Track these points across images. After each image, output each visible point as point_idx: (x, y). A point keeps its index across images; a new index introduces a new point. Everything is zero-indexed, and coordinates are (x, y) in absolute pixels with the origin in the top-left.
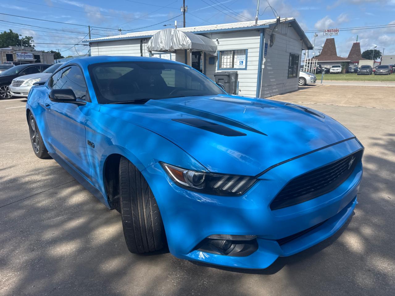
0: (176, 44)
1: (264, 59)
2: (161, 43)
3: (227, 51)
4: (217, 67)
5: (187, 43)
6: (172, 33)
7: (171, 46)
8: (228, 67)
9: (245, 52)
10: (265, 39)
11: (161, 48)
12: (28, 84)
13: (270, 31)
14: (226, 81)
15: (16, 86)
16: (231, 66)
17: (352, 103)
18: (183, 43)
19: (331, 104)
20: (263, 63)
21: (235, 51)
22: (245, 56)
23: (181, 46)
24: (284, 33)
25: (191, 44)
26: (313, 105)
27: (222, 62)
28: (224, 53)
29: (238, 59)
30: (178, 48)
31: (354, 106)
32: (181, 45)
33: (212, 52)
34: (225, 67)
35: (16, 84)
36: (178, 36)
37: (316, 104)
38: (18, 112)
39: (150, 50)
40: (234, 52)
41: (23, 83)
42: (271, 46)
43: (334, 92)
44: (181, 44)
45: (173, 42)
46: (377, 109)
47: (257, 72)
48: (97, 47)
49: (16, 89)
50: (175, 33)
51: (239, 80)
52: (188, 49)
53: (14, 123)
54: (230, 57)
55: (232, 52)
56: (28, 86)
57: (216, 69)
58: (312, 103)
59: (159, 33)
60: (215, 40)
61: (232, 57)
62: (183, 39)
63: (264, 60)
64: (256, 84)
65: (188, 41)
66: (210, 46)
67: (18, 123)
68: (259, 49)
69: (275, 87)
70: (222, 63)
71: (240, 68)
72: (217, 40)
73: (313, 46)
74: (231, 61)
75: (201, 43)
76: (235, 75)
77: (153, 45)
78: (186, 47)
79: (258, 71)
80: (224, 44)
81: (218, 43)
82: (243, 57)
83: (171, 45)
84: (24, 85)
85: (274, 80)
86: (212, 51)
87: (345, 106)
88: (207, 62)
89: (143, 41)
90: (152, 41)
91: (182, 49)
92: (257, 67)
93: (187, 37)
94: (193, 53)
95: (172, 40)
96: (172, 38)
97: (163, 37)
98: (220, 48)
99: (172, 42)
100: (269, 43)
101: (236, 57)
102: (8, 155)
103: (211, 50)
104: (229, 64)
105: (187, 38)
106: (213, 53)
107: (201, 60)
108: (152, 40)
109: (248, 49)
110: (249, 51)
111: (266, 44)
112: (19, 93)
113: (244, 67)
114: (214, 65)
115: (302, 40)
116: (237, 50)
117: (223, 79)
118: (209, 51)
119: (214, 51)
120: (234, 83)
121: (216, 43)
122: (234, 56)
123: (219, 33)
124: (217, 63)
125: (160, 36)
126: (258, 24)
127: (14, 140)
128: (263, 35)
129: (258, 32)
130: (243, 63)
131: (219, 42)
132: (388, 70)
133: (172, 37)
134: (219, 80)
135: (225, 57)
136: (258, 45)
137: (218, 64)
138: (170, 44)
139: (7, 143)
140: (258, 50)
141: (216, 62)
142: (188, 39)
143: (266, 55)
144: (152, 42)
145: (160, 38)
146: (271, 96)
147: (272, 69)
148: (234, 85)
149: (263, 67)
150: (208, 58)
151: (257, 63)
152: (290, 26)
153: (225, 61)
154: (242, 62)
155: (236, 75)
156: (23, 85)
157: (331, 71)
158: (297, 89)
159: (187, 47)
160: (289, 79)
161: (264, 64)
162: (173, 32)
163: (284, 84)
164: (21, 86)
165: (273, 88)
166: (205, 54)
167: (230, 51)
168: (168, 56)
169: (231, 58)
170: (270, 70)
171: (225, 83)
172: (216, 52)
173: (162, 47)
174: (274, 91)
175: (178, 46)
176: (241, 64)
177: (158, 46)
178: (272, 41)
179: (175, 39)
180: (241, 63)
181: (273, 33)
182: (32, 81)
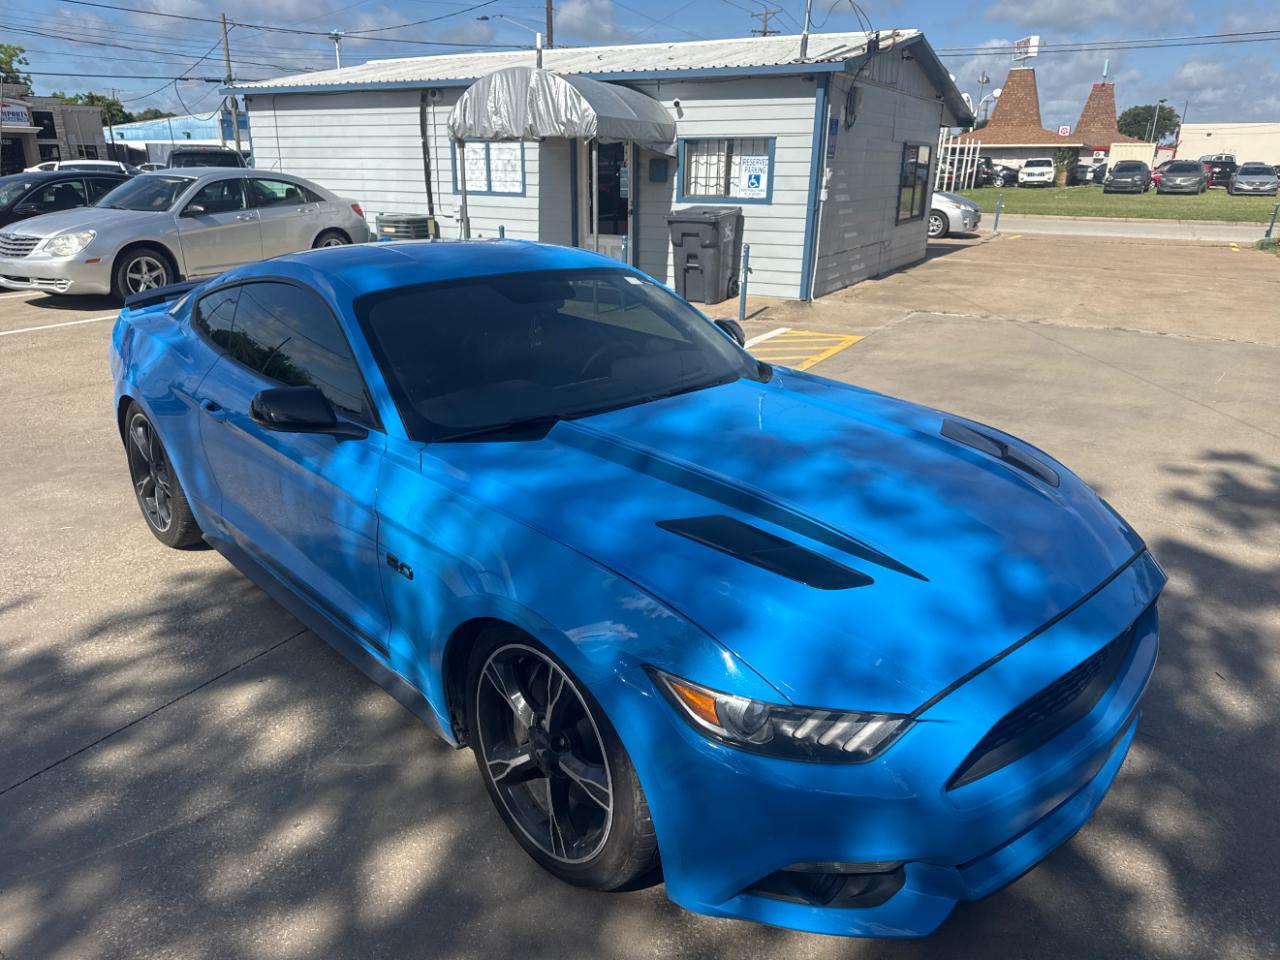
0: (545, 117)
1: (828, 170)
2: (496, 115)
3: (708, 141)
4: (675, 192)
5: (580, 115)
6: (533, 83)
7: (528, 127)
8: (712, 191)
9: (766, 145)
10: (830, 107)
11: (495, 130)
12: (53, 248)
13: (845, 80)
14: (707, 242)
15: (12, 255)
16: (722, 189)
17: (1094, 314)
18: (569, 117)
19: (1031, 317)
20: (824, 184)
21: (735, 142)
22: (767, 158)
23: (562, 128)
24: (889, 81)
25: (595, 121)
26: (978, 321)
27: (693, 175)
28: (699, 146)
29: (743, 168)
30: (554, 133)
31: (1101, 327)
32: (563, 124)
33: (662, 143)
34: (701, 191)
35: (13, 250)
36: (554, 92)
37: (987, 317)
38: (36, 350)
39: (459, 135)
40: (731, 146)
41: (35, 244)
42: (848, 126)
43: (1038, 269)
44: (564, 119)
45: (536, 112)
46: (1170, 338)
47: (803, 211)
48: (272, 113)
49: (12, 264)
50: (543, 85)
51: (746, 238)
52: (587, 138)
53: (36, 400)
54: (719, 161)
55: (726, 143)
56: (55, 255)
57: (674, 199)
58: (976, 314)
59: (486, 80)
60: (668, 104)
61: (723, 159)
62: (569, 104)
63: (827, 174)
64: (799, 252)
65: (586, 111)
66: (653, 124)
67: (51, 399)
68: (811, 138)
69: (858, 257)
70: (693, 180)
71: (751, 196)
72: (677, 104)
73: (975, 115)
74: (722, 174)
75: (628, 117)
76: (735, 220)
77: (470, 121)
78: (580, 131)
79: (808, 210)
80: (698, 118)
81: (681, 114)
82: (760, 163)
83: (530, 121)
84: (42, 254)
85: (855, 234)
86: (661, 139)
87: (1076, 326)
88: (645, 174)
89: (429, 98)
90: (465, 108)
91: (566, 135)
92: (804, 197)
93: (581, 98)
94: (603, 150)
95: (532, 107)
96: (532, 100)
97: (502, 96)
98: (685, 130)
99: (533, 114)
100: (842, 118)
101: (736, 159)
102: (62, 533)
103: (656, 134)
104: (713, 182)
105: (583, 100)
106: (663, 146)
107: (625, 166)
108: (466, 103)
109: (775, 138)
110: (779, 142)
111: (834, 123)
112: (26, 279)
113: (763, 195)
114: (668, 185)
115: (942, 99)
116: (742, 139)
117: (697, 235)
118: (652, 140)
119: (668, 139)
120: (731, 247)
121: (674, 112)
122: (731, 157)
123: (682, 82)
124: (676, 179)
125: (492, 90)
126: (808, 56)
127: (60, 474)
128: (826, 93)
129: (808, 83)
130: (758, 182)
131: (683, 110)
132: (1198, 179)
133: (532, 95)
134: (684, 238)
135: (703, 159)
136: (809, 126)
137: (678, 182)
138: (526, 119)
139: (41, 486)
140: (809, 141)
141: (674, 176)
142: (585, 104)
143: (832, 158)
144: (465, 111)
145: (490, 98)
146: (846, 287)
147: (848, 199)
148: (730, 252)
149: (823, 195)
150: (645, 162)
151: (805, 183)
152: (908, 58)
153: (702, 173)
154: (757, 178)
155: (739, 220)
156: (36, 252)
157: (1023, 177)
158: (922, 254)
159: (583, 132)
160: (899, 227)
161: (826, 188)
162: (536, 81)
163: (883, 242)
164: (32, 254)
165: (852, 259)
166: (637, 149)
167: (719, 141)
168: (514, 150)
169: (722, 165)
170: (845, 205)
171: (704, 247)
172: (671, 143)
173: (498, 128)
174: (855, 268)
175: (554, 127)
177: (486, 125)
178: (851, 111)
179: (541, 104)
180: (753, 181)
181: (857, 84)
182: (68, 239)
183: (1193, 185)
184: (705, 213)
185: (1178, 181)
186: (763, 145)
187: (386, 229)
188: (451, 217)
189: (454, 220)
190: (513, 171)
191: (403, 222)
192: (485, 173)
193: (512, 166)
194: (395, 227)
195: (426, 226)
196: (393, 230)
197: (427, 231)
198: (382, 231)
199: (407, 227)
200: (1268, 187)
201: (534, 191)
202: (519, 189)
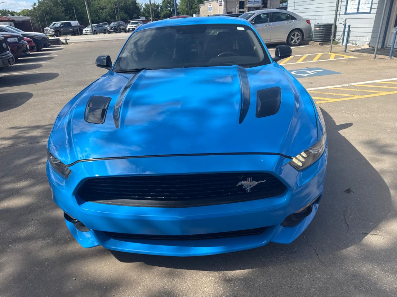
187: (316, 29)
188: (341, 23)
189: (342, 25)
190: (368, 3)
191: (322, 26)
192: (357, 5)
193: (368, 2)
194: (319, 28)
195: (331, 27)
196: (318, 29)
197: (331, 29)
198: (315, 29)
199: (323, 28)
201: (374, 11)
202: (368, 11)
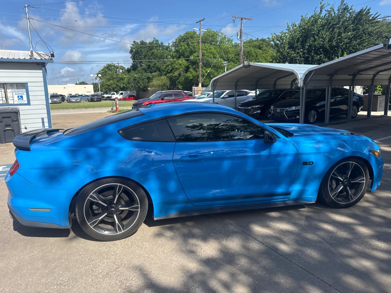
14: (15, 119)
16: (4, 101)
22: (25, 90)
29: (13, 93)
47: (45, 107)
71: (20, 103)
82: (23, 92)
92: (44, 102)
101: (9, 90)
109: (27, 83)
110: (29, 84)
113: (26, 102)
116: (11, 83)
117: (10, 117)
122: (6, 90)
126: (34, 57)
129: (38, 66)
134: (3, 119)
136: (42, 79)
140: (42, 84)
151: (43, 98)
154: (22, 97)
169: (3, 92)
171: (13, 121)
176: (20, 99)
183: (59, 101)
184: (12, 109)
185: (55, 100)
186: (23, 86)
200: (78, 100)
